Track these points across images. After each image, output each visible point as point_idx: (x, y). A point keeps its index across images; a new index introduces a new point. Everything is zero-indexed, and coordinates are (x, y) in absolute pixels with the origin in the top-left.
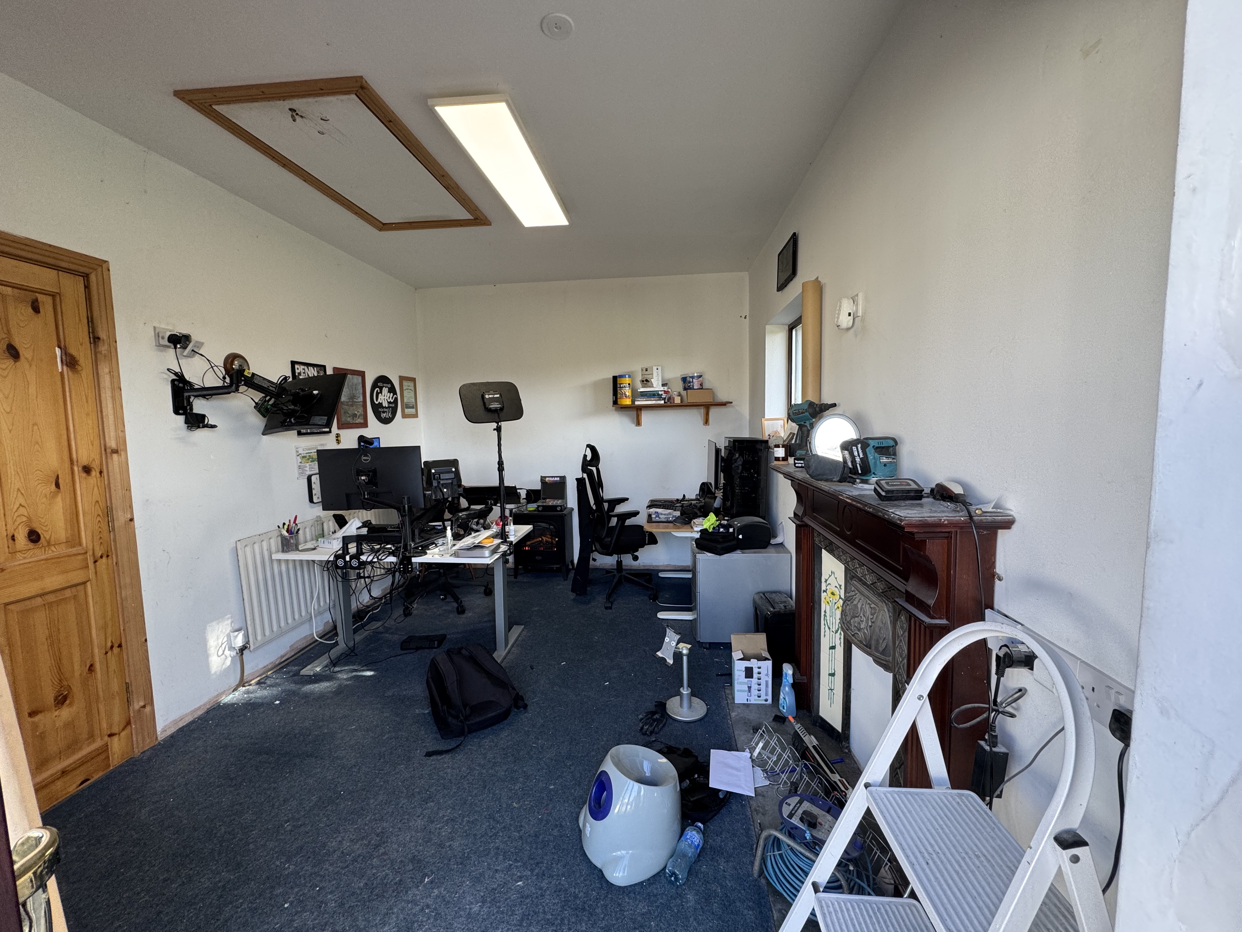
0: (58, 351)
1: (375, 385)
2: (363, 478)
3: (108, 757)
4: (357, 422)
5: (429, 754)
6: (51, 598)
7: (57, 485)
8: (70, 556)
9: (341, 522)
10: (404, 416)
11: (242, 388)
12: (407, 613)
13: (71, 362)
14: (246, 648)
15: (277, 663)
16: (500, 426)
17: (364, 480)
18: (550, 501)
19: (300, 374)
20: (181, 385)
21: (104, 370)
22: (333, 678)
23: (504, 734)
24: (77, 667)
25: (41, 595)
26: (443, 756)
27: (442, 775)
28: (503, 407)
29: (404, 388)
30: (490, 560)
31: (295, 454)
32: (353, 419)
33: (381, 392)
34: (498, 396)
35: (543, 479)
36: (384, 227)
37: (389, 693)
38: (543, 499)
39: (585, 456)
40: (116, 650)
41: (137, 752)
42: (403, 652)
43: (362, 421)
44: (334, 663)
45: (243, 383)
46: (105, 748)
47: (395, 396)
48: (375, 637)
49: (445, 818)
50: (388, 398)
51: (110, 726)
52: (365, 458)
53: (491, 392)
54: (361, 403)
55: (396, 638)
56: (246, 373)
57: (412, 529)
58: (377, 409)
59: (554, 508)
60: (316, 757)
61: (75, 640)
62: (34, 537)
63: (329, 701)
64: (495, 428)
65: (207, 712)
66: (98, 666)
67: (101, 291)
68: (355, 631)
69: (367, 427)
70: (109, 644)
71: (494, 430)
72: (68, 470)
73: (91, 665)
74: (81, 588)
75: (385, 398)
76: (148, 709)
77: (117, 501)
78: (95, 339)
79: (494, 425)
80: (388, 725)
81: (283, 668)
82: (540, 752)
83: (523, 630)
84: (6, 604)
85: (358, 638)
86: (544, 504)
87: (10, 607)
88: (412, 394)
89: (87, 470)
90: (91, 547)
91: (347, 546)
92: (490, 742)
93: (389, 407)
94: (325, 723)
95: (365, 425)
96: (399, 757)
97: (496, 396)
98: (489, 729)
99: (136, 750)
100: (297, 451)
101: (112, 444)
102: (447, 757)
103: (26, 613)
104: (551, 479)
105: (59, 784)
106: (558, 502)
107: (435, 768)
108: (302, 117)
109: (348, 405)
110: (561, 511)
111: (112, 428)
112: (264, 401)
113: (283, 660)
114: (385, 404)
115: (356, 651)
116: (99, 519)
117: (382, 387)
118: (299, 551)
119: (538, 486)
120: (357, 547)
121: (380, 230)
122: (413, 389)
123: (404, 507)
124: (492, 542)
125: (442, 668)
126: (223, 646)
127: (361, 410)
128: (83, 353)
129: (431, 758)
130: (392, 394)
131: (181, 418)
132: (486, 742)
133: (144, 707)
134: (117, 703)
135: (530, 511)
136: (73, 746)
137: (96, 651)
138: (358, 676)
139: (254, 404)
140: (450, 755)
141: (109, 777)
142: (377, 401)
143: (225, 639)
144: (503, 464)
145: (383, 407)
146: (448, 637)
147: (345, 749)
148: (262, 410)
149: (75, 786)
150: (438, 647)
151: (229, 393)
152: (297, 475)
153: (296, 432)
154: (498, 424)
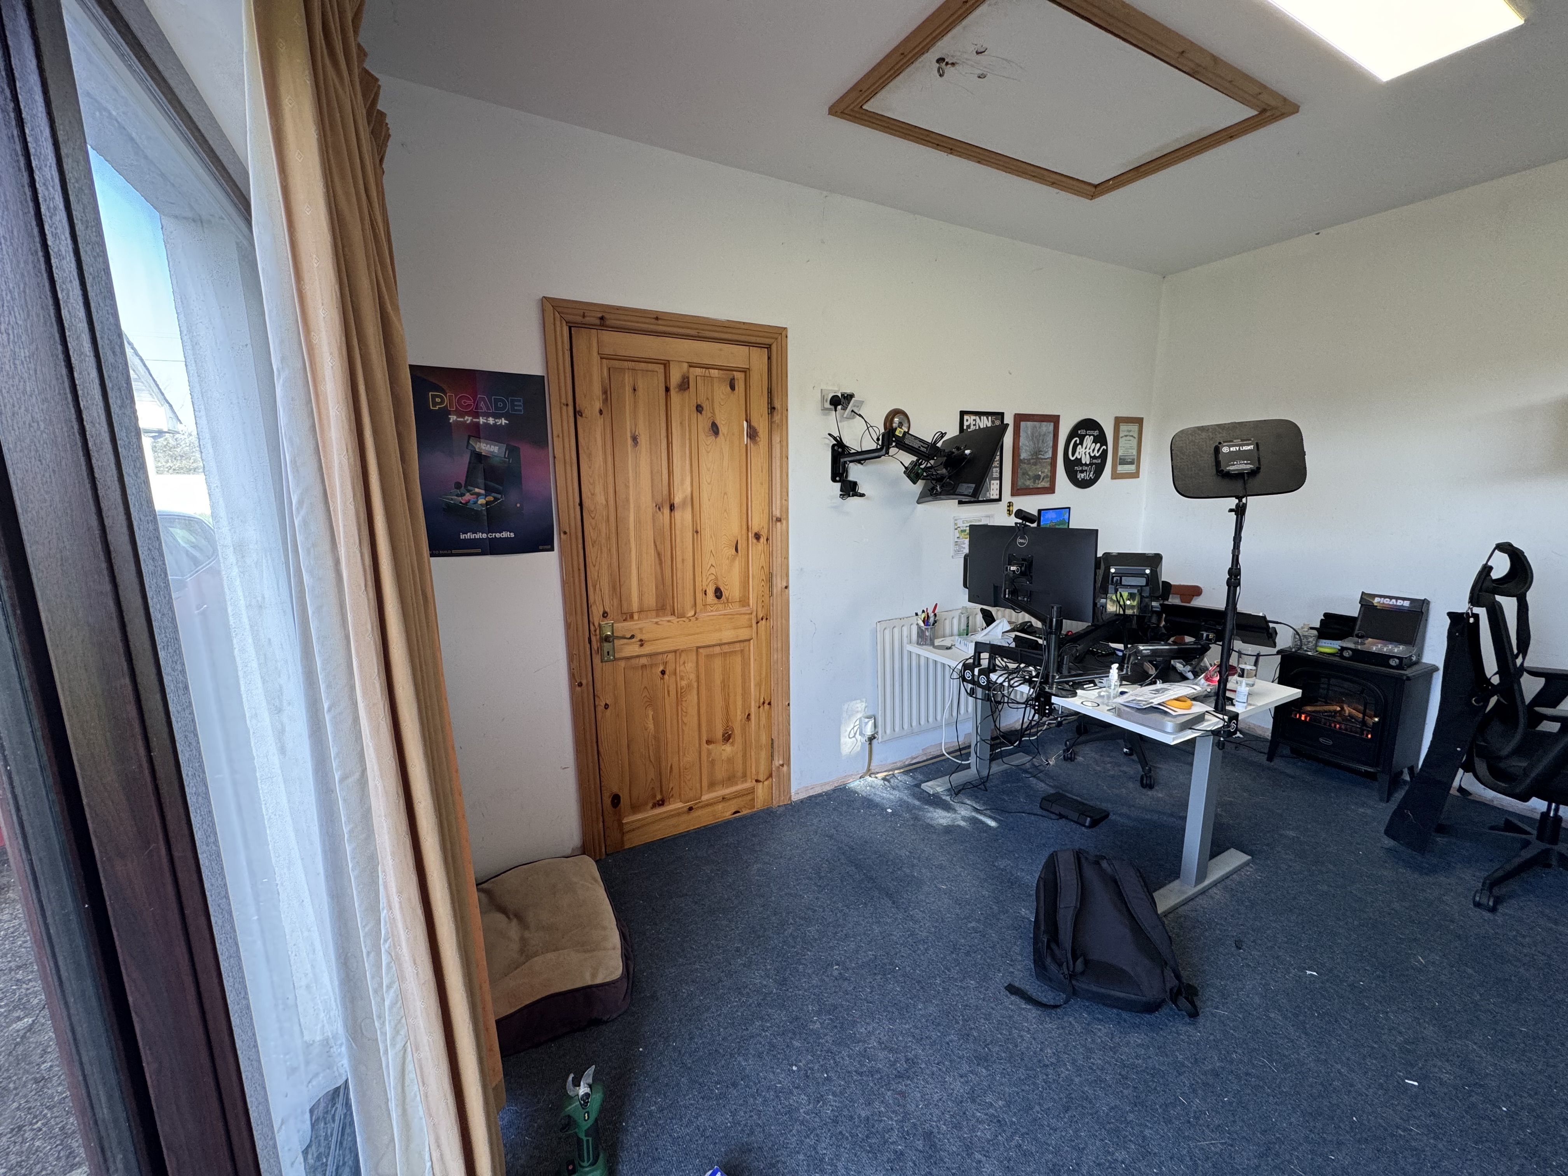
0: (745, 423)
1: (1073, 433)
2: (1013, 568)
3: (753, 799)
4: (1039, 486)
5: (1012, 989)
6: (726, 649)
7: (737, 550)
8: (741, 614)
9: (989, 619)
10: (1115, 476)
11: (893, 450)
12: (1069, 758)
13: (753, 434)
14: (875, 738)
15: (907, 763)
16: (1245, 506)
17: (1014, 571)
18: (1374, 644)
19: (969, 427)
20: (840, 450)
21: (776, 439)
22: (950, 808)
23: (1136, 1038)
24: (739, 713)
25: (720, 645)
26: (1028, 1007)
27: (1015, 1035)
28: (1259, 469)
29: (1121, 434)
30: (1174, 739)
31: (952, 527)
32: (1034, 482)
33: (1081, 443)
34: (1251, 447)
35: (1366, 601)
36: (1095, 190)
37: (1002, 863)
38: (1357, 636)
39: (1487, 570)
40: (766, 706)
41: (775, 804)
42: (1040, 812)
43: (1047, 485)
44: (957, 791)
45: (894, 444)
46: (752, 791)
47: (1104, 447)
48: (1013, 776)
49: (991, 1111)
50: (1091, 450)
51: (758, 773)
52: (1022, 541)
53: (1238, 441)
54: (1049, 460)
55: (1042, 787)
56: (897, 433)
57: (1059, 656)
58: (1072, 468)
59: (1383, 659)
60: (894, 903)
61: (739, 691)
62: (718, 594)
63: (934, 837)
64: (1234, 507)
65: (834, 790)
66: (753, 717)
67: (780, 359)
68: (993, 758)
69: (1053, 492)
70: (762, 700)
71: (1231, 510)
72: (745, 537)
73: (749, 715)
74: (746, 643)
75: (1087, 450)
76: (785, 768)
77: (777, 570)
78: (772, 409)
79: (1233, 502)
80: (981, 909)
81: (910, 771)
82: (1189, 1122)
83: (1247, 864)
84: (698, 648)
85: (997, 767)
86: (1359, 647)
87: (701, 650)
88: (1134, 443)
89: (757, 537)
90: (755, 609)
91: (979, 656)
92: (1107, 1035)
93: (1091, 464)
94: (920, 864)
95: (1051, 490)
96: (975, 965)
97: (1245, 448)
98: (1115, 1011)
99: (774, 802)
100: (956, 524)
101: (777, 513)
102: (1033, 1013)
103: (709, 657)
104: (1387, 601)
105: (720, 807)
106: (1398, 649)
107: (1011, 1017)
108: (953, 64)
109: (1029, 464)
110: (1400, 667)
111: (778, 497)
112: (915, 464)
113: (914, 761)
114: (1086, 460)
115: (988, 785)
116: (763, 583)
117: (1085, 436)
118: (935, 647)
119: (1353, 610)
120: (990, 659)
121: (1092, 197)
122: (1136, 435)
123: (1051, 621)
124: (1189, 708)
125: (1062, 875)
126: (856, 729)
127: (1047, 470)
128: (761, 424)
129: (1013, 998)
130: (1098, 445)
131: (838, 485)
132: (1100, 1030)
133: (782, 765)
134: (764, 754)
135: (1321, 653)
136: (731, 779)
137: (753, 703)
138: (977, 819)
139: (904, 469)
140: (1039, 1012)
141: (752, 817)
142: (1073, 455)
143: (858, 722)
144: (1239, 574)
145: (1082, 465)
146: (1112, 817)
147: (923, 912)
148: (912, 475)
149: (730, 813)
150: (1090, 827)
151: (879, 457)
152: (952, 553)
153: (957, 501)
154: (1240, 501)
